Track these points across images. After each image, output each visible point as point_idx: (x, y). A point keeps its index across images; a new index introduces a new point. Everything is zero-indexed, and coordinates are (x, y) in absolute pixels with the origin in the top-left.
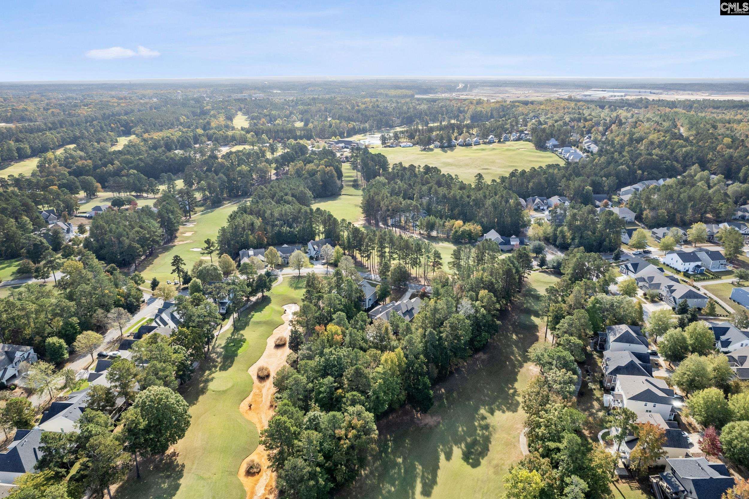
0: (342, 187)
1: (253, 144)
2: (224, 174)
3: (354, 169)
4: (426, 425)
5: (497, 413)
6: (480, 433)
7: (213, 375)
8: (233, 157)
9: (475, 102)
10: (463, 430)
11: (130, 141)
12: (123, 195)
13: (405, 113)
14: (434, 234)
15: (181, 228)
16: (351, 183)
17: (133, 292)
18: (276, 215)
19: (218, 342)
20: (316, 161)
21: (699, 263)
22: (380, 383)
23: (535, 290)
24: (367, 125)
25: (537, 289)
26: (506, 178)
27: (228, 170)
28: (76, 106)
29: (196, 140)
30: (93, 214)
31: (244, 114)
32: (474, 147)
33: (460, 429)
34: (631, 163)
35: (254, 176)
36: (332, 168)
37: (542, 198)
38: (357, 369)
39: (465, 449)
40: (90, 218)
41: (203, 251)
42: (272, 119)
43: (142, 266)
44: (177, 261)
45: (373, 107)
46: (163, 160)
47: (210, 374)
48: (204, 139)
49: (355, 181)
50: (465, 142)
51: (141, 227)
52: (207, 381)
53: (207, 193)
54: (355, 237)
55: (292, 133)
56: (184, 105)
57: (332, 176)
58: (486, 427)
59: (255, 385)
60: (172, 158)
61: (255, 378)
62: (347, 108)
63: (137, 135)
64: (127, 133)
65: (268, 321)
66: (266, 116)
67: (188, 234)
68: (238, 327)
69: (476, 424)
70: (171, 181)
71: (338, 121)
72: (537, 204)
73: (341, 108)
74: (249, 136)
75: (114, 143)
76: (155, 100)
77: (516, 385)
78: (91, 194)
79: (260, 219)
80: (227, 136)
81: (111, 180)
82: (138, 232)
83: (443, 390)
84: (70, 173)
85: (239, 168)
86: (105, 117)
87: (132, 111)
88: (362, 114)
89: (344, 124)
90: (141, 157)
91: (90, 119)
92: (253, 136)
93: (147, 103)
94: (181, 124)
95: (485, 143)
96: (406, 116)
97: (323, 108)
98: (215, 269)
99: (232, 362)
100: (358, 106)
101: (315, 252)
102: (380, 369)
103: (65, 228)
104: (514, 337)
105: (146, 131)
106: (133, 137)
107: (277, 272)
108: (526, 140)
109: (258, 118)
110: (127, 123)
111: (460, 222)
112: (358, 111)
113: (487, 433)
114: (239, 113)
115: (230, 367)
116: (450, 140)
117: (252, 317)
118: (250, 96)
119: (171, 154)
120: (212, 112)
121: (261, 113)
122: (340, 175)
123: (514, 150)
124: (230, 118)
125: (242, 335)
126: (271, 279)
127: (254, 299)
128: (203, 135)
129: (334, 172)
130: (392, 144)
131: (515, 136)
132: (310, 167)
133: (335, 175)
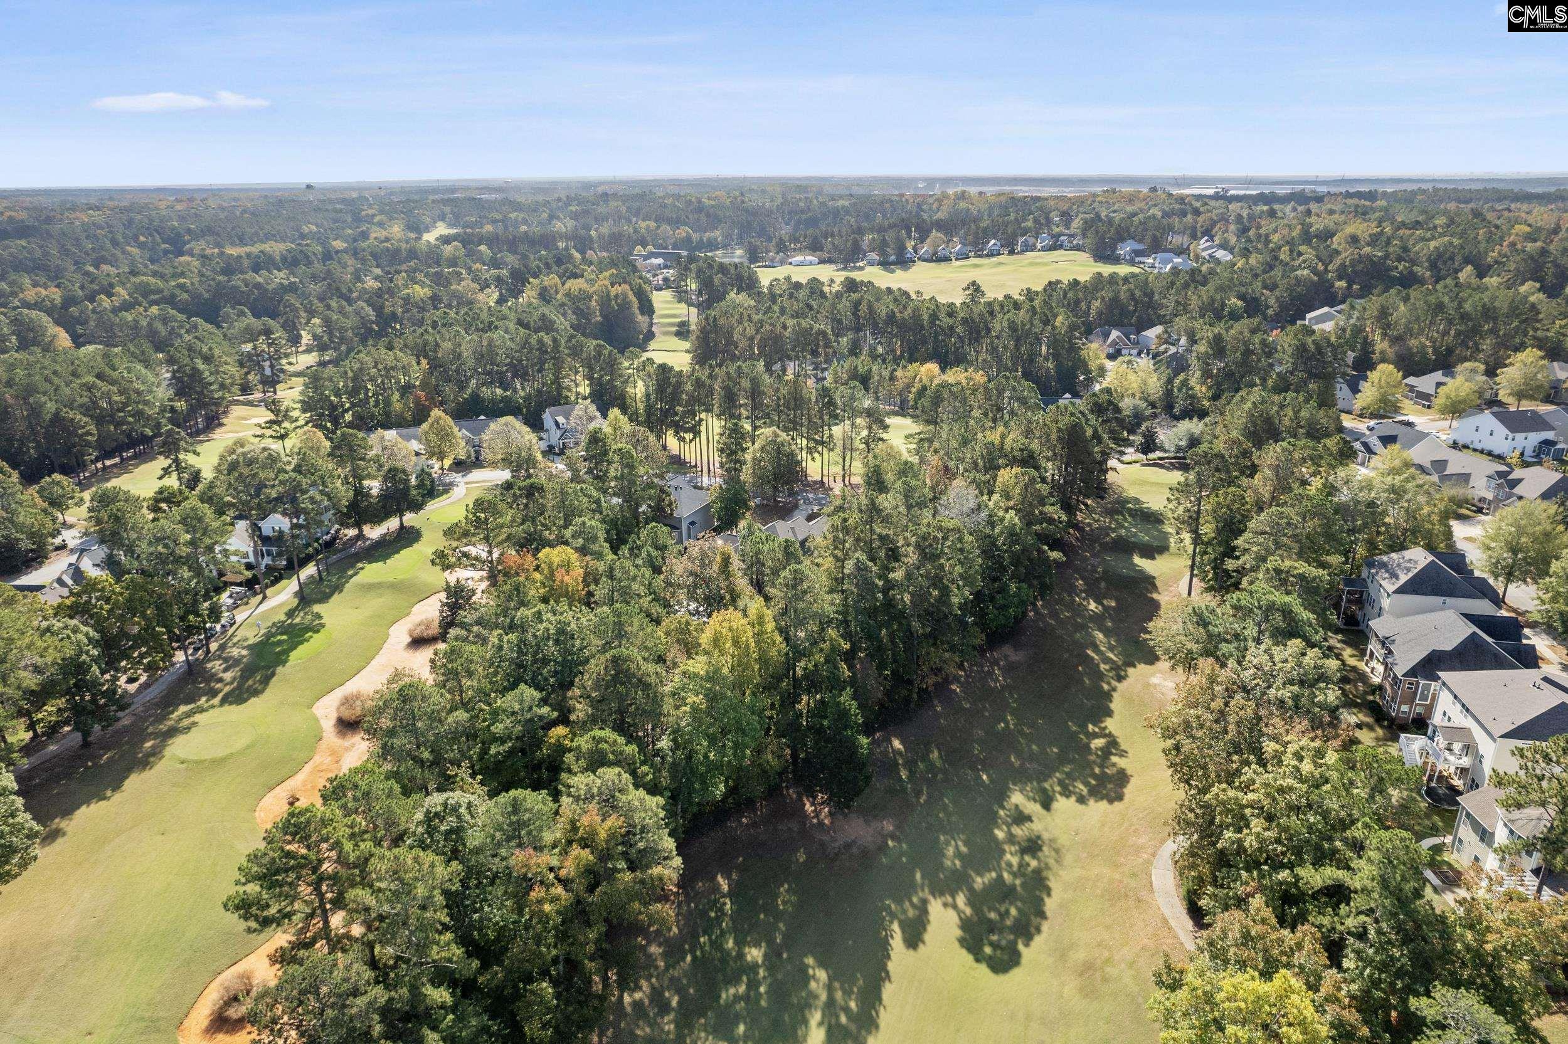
0: (650, 336)
3: (679, 301)
4: (848, 846)
5: (1062, 804)
6: (1015, 861)
7: (197, 718)
10: (958, 854)
13: (802, 212)
15: (238, 411)
16: (675, 329)
19: (240, 634)
21: (1550, 436)
22: (695, 709)
23: (1137, 501)
24: (717, 234)
25: (1142, 498)
26: (1037, 293)
31: (450, 222)
32: (955, 263)
33: (951, 851)
34: (1321, 267)
36: (626, 287)
37: (1125, 330)
38: (615, 660)
39: (968, 911)
41: (259, 432)
42: (508, 229)
45: (733, 204)
47: (188, 715)
49: (683, 324)
50: (935, 253)
52: (173, 732)
56: (318, 209)
57: (625, 306)
58: (1033, 846)
59: (323, 744)
61: (328, 724)
62: (675, 207)
63: (195, 256)
64: (173, 253)
65: (402, 582)
66: (495, 222)
68: (305, 598)
69: (1000, 834)
71: (653, 224)
72: (1114, 343)
73: (663, 207)
74: (448, 248)
77: (1111, 724)
79: (424, 362)
83: (897, 744)
88: (708, 215)
89: (666, 229)
90: (182, 281)
95: (979, 255)
96: (804, 217)
97: (623, 208)
99: (266, 681)
100: (700, 202)
101: (559, 433)
102: (698, 665)
104: (1093, 606)
107: (457, 477)
108: (1071, 249)
109: (477, 225)
110: (178, 235)
111: (932, 367)
112: (699, 210)
113: (1034, 863)
114: (440, 222)
115: (256, 693)
116: (901, 249)
117: (355, 574)
120: (378, 219)
121: (486, 218)
122: (647, 308)
123: (1046, 264)
124: (415, 229)
125: (318, 616)
126: (431, 489)
127: (373, 532)
128: (345, 251)
129: (632, 297)
130: (772, 260)
131: (1044, 240)
132: (574, 285)
133: (636, 305)
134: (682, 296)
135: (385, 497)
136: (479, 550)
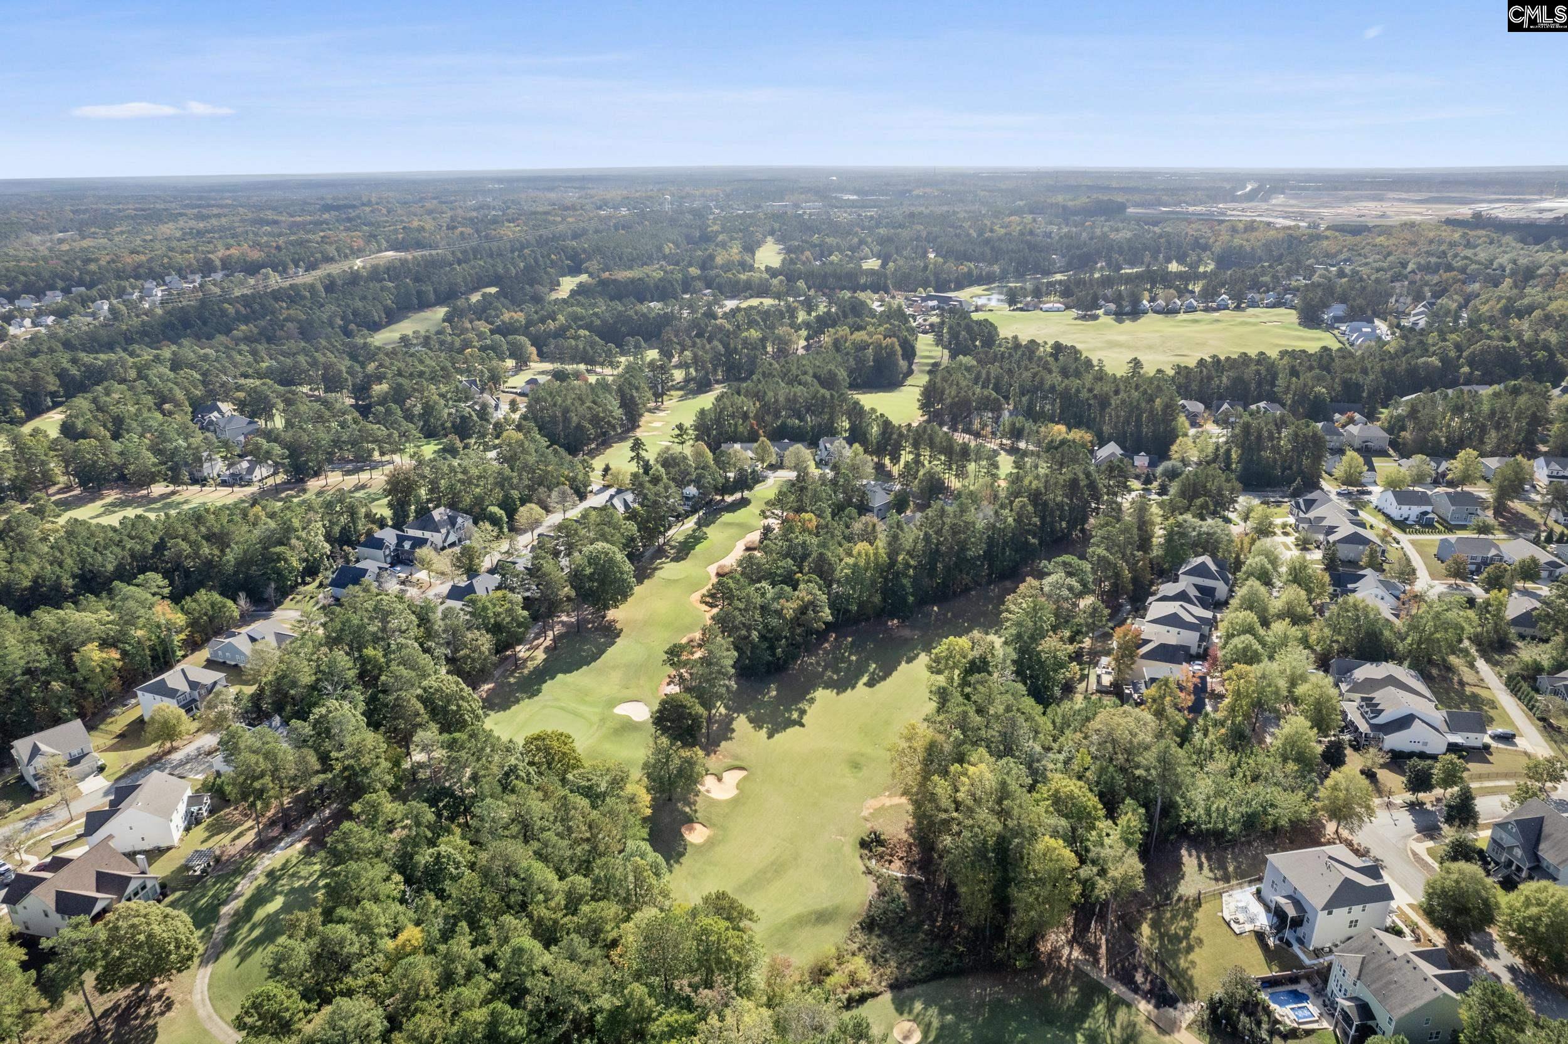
0: (909, 373)
1: (778, 296)
2: (721, 342)
3: (938, 345)
7: (664, 565)
8: (740, 317)
9: (1241, 226)
11: (580, 285)
12: (570, 368)
13: (1081, 247)
14: (1022, 445)
15: (647, 416)
16: (928, 368)
17: (580, 477)
18: (781, 399)
19: (675, 537)
20: (870, 328)
21: (1429, 509)
22: (847, 573)
24: (996, 268)
27: (726, 337)
28: (495, 221)
29: (687, 286)
30: (528, 389)
31: (778, 241)
32: (1179, 316)
35: (770, 349)
36: (895, 340)
38: (822, 555)
40: (522, 394)
41: (672, 439)
42: (824, 252)
43: (592, 454)
44: (637, 445)
45: (1022, 233)
46: (630, 317)
47: (660, 564)
48: (699, 284)
50: (1167, 305)
51: (594, 402)
52: (656, 569)
53: (692, 370)
54: (884, 433)
55: (853, 280)
56: (673, 222)
57: (892, 353)
60: (644, 315)
61: (713, 574)
62: (968, 235)
63: (591, 275)
64: (575, 271)
65: (742, 523)
66: (815, 246)
67: (655, 424)
68: (700, 524)
70: (638, 350)
71: (942, 260)
72: (1221, 414)
73: (958, 236)
74: (775, 281)
75: (555, 285)
76: (624, 211)
78: (522, 362)
79: (758, 403)
80: (738, 282)
81: (552, 343)
82: (589, 408)
83: (935, 608)
84: (492, 332)
85: (745, 334)
86: (541, 242)
87: (584, 232)
88: (993, 249)
89: (951, 265)
91: (518, 245)
92: (781, 282)
93: (609, 217)
94: (665, 257)
95: (1207, 310)
96: (1078, 252)
97: (924, 234)
98: (685, 458)
99: (687, 555)
100: (992, 231)
101: (826, 453)
102: (851, 561)
103: (493, 403)
105: (607, 268)
106: (584, 278)
107: (769, 473)
108: (1290, 307)
109: (799, 250)
110: (577, 253)
111: (1062, 428)
112: (987, 242)
114: (769, 239)
115: (684, 559)
116: (1136, 301)
117: (721, 517)
118: (797, 206)
119: (643, 308)
120: (720, 238)
121: (806, 242)
122: (909, 353)
123: (1254, 324)
124: (750, 248)
125: (706, 533)
126: (757, 479)
127: (729, 499)
128: (699, 278)
129: (898, 348)
130: (1027, 304)
131: (1271, 298)
132: (860, 336)
133: (900, 352)
134: (939, 342)
135: (736, 481)
136: (778, 512)
